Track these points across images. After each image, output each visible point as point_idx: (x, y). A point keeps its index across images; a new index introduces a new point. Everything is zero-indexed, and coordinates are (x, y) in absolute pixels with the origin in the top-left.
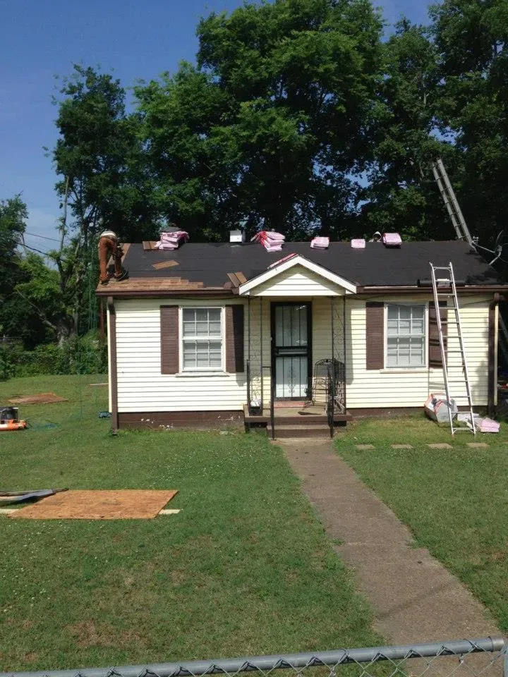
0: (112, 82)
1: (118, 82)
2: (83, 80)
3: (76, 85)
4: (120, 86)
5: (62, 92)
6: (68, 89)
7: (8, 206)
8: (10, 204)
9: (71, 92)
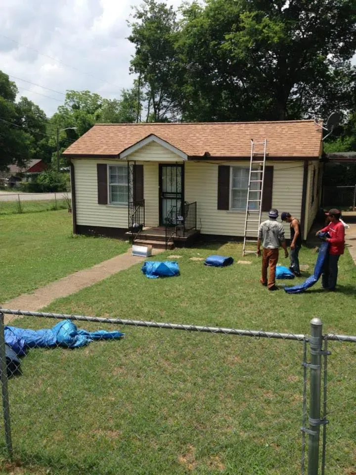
0: (168, 7)
1: (171, 7)
2: (148, 8)
3: (143, 12)
4: (173, 10)
5: (134, 17)
6: (138, 15)
7: (131, 93)
8: (133, 92)
9: (140, 17)
